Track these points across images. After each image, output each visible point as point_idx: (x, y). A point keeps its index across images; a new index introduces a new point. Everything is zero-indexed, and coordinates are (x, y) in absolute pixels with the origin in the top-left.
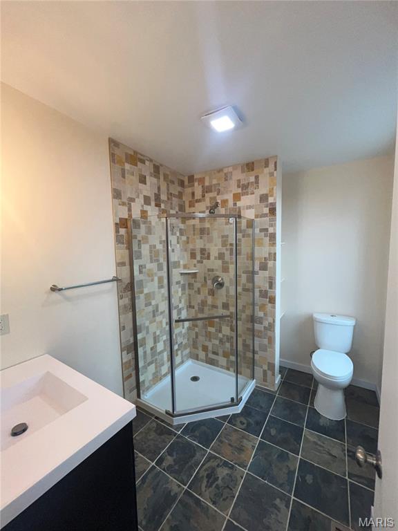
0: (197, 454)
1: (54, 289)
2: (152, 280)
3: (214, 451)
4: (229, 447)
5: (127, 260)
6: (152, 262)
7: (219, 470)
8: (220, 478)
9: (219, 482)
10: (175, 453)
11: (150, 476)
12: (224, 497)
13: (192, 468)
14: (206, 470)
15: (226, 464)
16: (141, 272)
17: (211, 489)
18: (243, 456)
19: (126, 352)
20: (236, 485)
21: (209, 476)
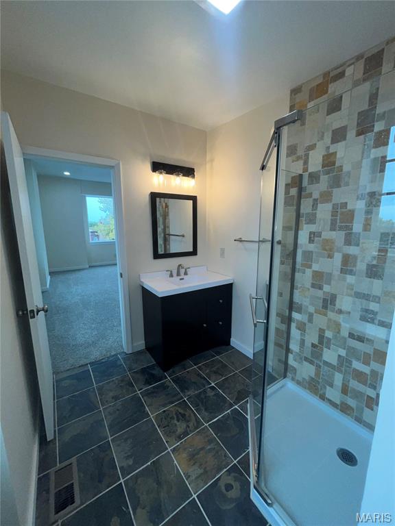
0: (207, 414)
2: (330, 256)
3: (203, 429)
5: (293, 224)
7: (184, 425)
8: (178, 424)
9: (176, 422)
10: (215, 398)
12: (164, 419)
13: (196, 406)
14: (190, 416)
15: (186, 434)
16: (311, 241)
17: (174, 413)
20: (166, 434)
21: (183, 416)
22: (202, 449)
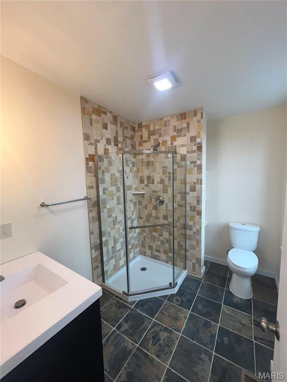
0: (146, 322)
1: (43, 205)
2: (113, 199)
3: (158, 320)
4: (169, 318)
5: (94, 185)
6: (112, 186)
7: (161, 333)
8: (162, 339)
9: (161, 341)
10: (129, 322)
11: (112, 337)
12: (164, 352)
13: (142, 332)
14: (152, 333)
15: (166, 329)
16: (104, 193)
17: (155, 346)
18: (178, 324)
19: (94, 250)
20: (173, 344)
21: (154, 338)
22: (169, 316)
